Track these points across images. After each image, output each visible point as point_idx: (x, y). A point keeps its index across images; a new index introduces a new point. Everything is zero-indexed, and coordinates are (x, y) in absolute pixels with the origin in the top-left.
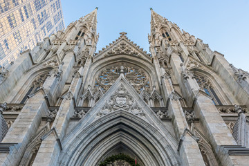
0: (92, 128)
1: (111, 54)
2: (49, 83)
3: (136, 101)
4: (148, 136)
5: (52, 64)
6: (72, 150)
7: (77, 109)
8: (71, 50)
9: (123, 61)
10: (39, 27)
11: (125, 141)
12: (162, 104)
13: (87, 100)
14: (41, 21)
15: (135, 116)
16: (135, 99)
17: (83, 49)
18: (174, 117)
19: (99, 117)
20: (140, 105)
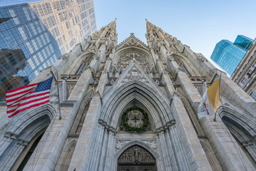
0: (119, 91)
1: (126, 46)
2: (93, 63)
3: (143, 74)
4: (151, 95)
5: (93, 51)
6: (108, 104)
7: (109, 79)
8: (104, 43)
9: (133, 49)
10: (83, 28)
11: (138, 98)
12: (157, 76)
13: (114, 73)
14: (84, 25)
15: (143, 83)
16: (143, 73)
17: (110, 42)
18: (166, 84)
19: (122, 84)
20: (146, 77)
